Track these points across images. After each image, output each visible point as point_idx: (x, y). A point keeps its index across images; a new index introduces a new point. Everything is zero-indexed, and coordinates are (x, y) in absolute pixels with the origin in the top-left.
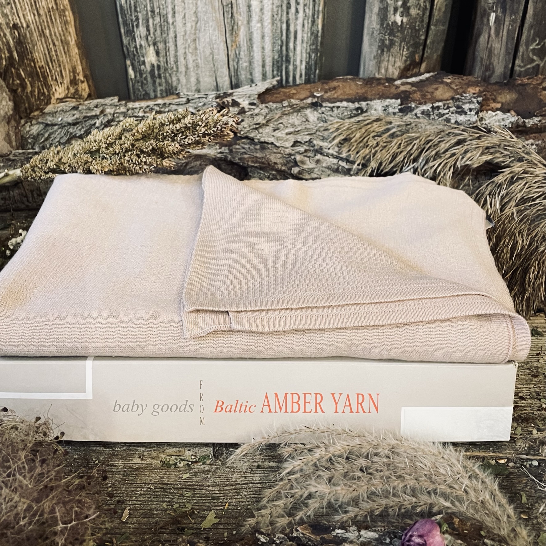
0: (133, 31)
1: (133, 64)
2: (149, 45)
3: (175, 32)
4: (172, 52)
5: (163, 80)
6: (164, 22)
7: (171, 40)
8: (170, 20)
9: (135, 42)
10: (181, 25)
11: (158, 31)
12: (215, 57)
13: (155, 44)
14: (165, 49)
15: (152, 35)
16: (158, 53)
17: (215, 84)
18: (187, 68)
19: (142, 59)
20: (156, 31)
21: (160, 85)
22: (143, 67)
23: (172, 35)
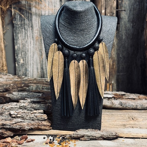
3: (28, 56)
5: (24, 67)
8: (27, 53)
11: (24, 55)
12: (37, 61)
13: (23, 58)
16: (23, 60)
18: (30, 64)
21: (24, 68)
22: (19, 64)
23: (27, 56)
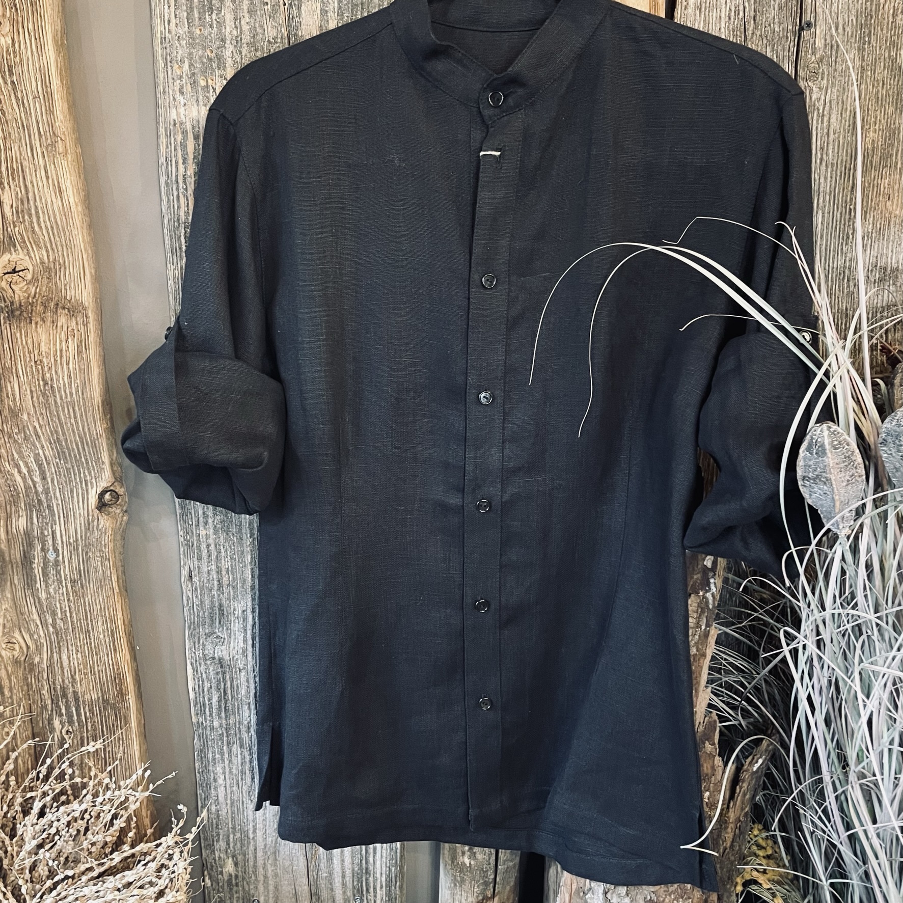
0: (213, 845)
1: (209, 874)
2: (228, 858)
4: (251, 863)
6: (245, 836)
7: (250, 852)
9: (214, 854)
10: (261, 840)
14: (244, 860)
15: (231, 848)
17: (294, 892)
19: (220, 869)
20: (236, 844)
